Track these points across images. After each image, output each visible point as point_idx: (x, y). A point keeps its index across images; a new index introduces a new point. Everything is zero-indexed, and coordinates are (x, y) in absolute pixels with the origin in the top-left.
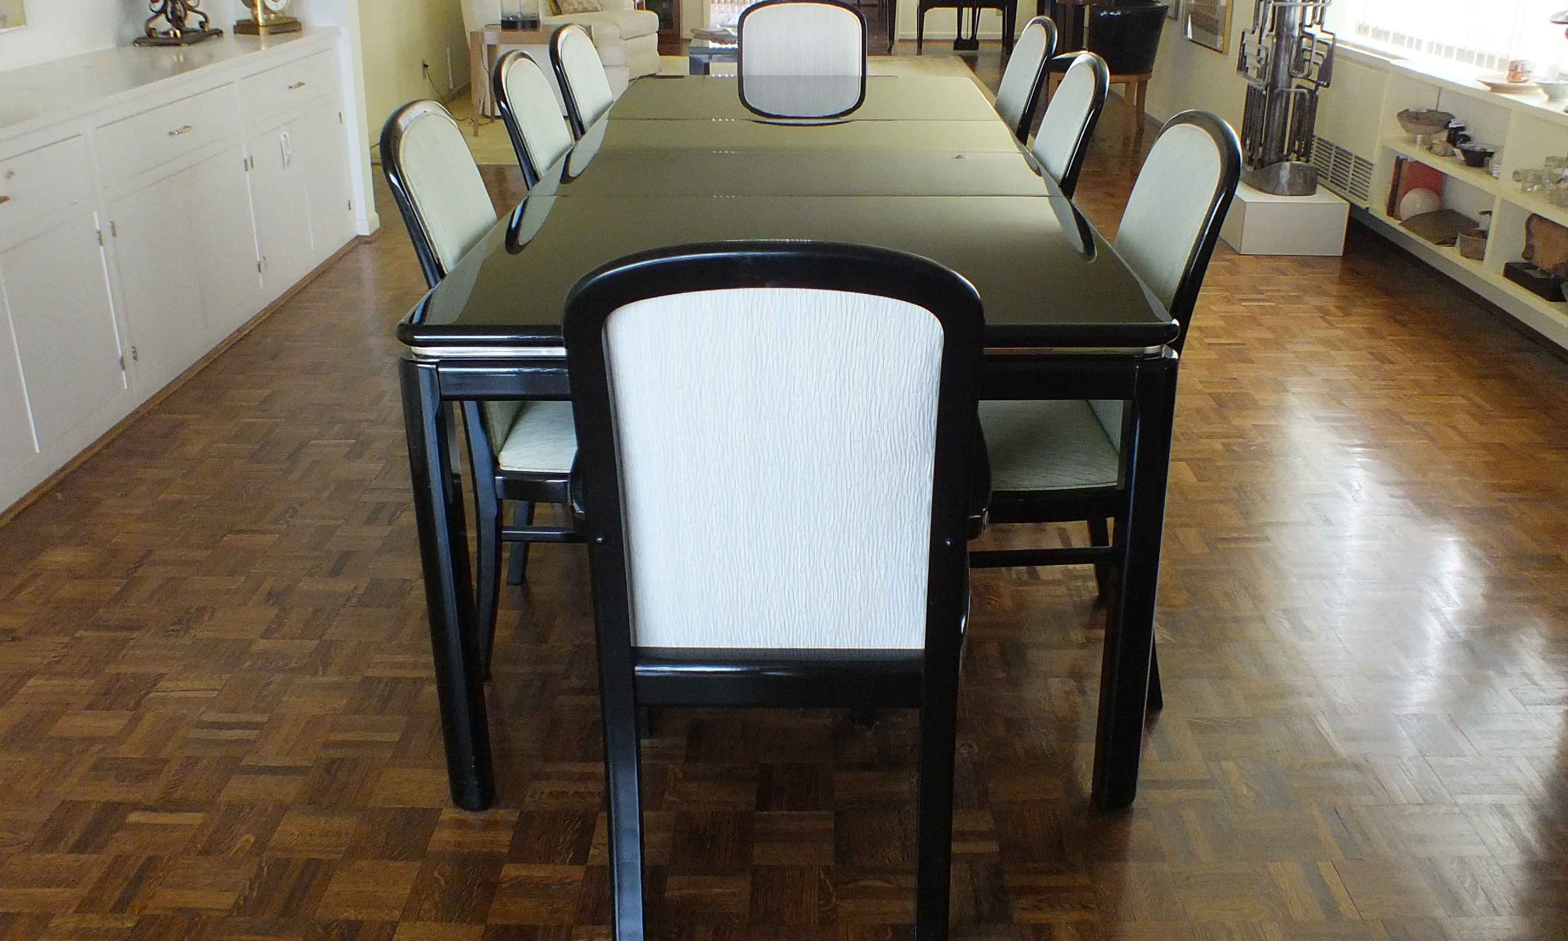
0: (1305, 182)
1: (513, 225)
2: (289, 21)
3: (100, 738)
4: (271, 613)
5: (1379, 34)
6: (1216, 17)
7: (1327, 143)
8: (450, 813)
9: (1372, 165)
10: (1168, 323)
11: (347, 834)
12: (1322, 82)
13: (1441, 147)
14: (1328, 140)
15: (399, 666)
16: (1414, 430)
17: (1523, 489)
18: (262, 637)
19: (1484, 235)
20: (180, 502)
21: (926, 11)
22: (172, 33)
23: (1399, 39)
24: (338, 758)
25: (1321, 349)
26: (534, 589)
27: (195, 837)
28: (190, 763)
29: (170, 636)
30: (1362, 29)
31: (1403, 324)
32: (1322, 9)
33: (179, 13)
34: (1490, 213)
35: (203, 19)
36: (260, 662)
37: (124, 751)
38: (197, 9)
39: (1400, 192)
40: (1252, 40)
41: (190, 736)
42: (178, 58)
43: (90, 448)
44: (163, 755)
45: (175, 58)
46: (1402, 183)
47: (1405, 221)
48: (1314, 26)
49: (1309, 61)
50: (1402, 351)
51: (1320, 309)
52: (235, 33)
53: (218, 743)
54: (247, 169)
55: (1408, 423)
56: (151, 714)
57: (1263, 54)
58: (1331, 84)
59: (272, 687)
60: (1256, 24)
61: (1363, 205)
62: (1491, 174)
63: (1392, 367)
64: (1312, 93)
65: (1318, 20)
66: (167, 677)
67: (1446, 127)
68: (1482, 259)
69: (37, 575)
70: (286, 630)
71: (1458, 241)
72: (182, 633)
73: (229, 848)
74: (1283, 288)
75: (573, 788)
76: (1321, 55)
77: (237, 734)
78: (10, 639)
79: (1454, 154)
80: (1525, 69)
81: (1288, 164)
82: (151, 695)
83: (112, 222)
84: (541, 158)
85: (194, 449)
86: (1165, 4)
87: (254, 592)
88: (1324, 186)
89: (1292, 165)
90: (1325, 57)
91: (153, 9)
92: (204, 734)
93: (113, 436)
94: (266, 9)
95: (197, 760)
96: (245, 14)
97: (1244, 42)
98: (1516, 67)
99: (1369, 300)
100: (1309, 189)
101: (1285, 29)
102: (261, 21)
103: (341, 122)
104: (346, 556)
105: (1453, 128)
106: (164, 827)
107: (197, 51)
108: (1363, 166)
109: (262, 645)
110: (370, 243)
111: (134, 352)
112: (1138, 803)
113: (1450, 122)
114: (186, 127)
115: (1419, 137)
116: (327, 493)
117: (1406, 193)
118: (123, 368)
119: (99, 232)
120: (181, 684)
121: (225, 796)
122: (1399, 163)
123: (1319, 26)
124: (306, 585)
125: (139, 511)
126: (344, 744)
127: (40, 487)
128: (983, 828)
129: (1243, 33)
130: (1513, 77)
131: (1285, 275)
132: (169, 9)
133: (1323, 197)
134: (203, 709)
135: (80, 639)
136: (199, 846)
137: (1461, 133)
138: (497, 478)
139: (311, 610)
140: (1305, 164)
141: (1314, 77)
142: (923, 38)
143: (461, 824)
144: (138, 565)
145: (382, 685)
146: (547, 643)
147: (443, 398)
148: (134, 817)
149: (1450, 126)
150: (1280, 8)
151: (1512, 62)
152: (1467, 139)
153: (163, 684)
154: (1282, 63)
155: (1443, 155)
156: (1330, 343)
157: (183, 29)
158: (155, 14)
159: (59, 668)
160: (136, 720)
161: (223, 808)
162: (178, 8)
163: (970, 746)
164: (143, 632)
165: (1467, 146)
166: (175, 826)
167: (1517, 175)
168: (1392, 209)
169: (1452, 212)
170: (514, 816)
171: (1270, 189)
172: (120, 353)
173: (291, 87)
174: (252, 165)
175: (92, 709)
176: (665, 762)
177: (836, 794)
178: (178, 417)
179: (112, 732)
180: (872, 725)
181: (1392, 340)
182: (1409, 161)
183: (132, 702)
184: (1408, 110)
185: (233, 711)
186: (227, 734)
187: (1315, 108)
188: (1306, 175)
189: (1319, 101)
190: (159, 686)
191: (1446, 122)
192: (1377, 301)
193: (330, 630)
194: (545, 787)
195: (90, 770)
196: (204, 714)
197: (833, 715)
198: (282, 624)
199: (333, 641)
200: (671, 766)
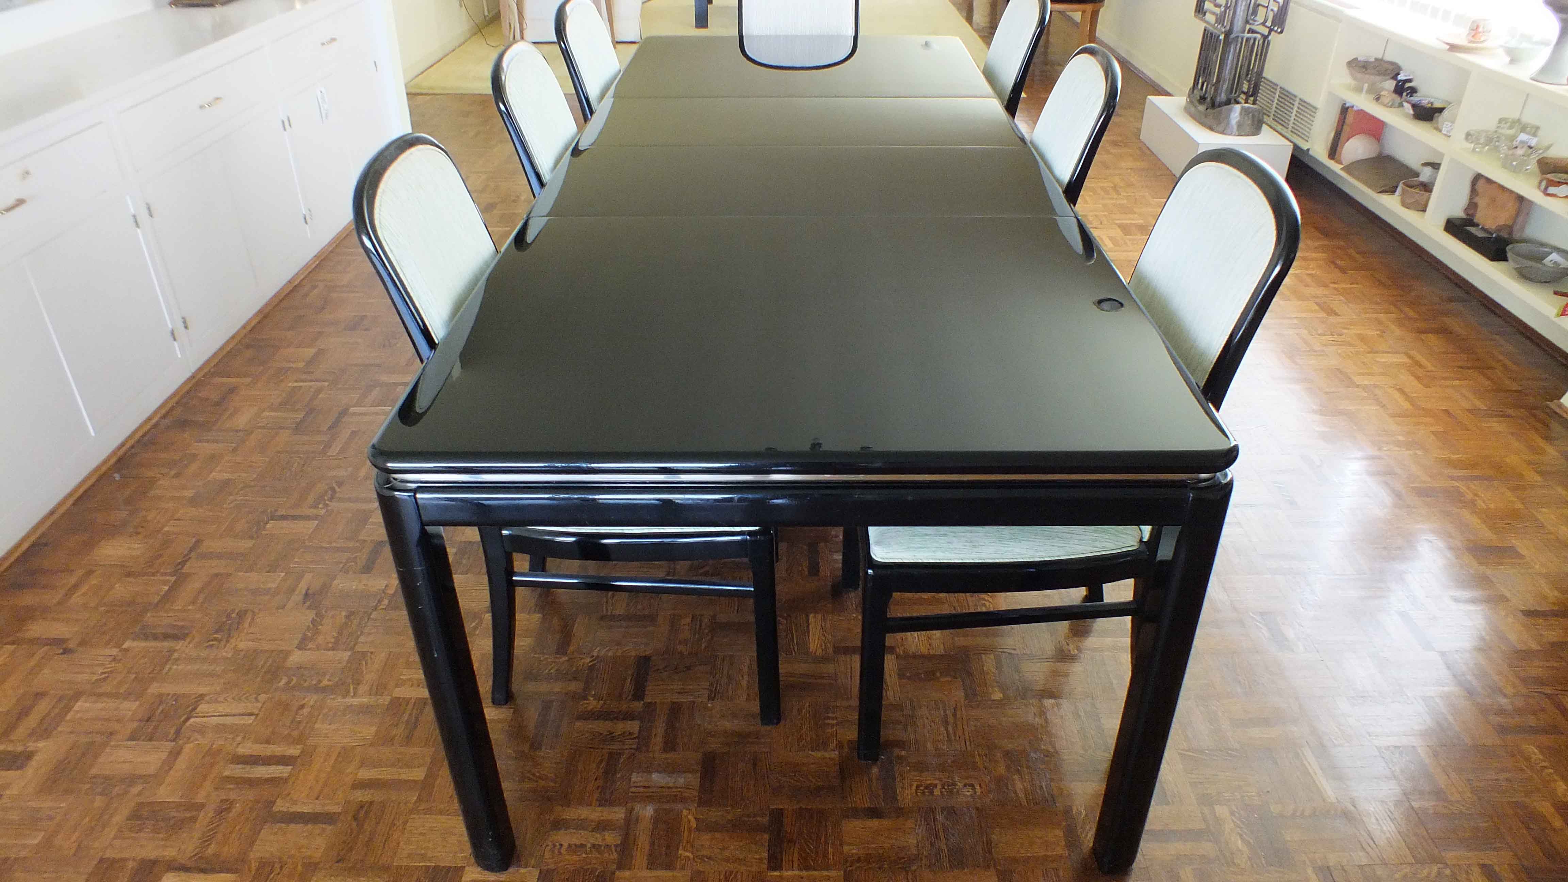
0: (1253, 123)
3: (140, 777)
4: (307, 618)
7: (1274, 84)
8: (471, 874)
9: (1316, 108)
12: (1276, 29)
13: (1388, 99)
14: (1273, 80)
16: (1366, 394)
17: (1473, 465)
18: (299, 648)
19: (1427, 188)
20: (226, 483)
24: (367, 802)
28: (223, 809)
29: (212, 646)
31: (1343, 271)
34: (1436, 167)
36: (295, 680)
37: (163, 794)
39: (1344, 136)
41: (226, 773)
43: (150, 419)
44: (200, 799)
46: (1346, 129)
47: (1346, 166)
49: (1266, 8)
50: (1345, 301)
53: (251, 783)
54: (285, 129)
55: (1358, 386)
56: (191, 745)
58: (1284, 33)
59: (306, 711)
61: (1304, 146)
62: (1440, 131)
63: (1337, 319)
64: (1265, 37)
66: (207, 698)
67: (1395, 77)
68: (1424, 212)
69: (90, 573)
70: (320, 639)
71: (1399, 190)
72: (223, 643)
75: (590, 840)
76: (1277, 2)
77: (270, 771)
78: (61, 651)
79: (1400, 107)
80: (1486, 30)
81: (1238, 107)
82: (192, 720)
83: (147, 204)
85: (244, 418)
87: (293, 591)
88: (1267, 125)
89: (1243, 108)
90: (1281, 4)
92: (238, 771)
93: (169, 406)
95: (232, 803)
98: (1478, 27)
100: (1256, 129)
103: (377, 70)
105: (1401, 81)
108: (1308, 109)
109: (297, 658)
111: (185, 322)
113: (1398, 74)
114: (216, 99)
115: (1366, 86)
117: (1348, 140)
118: (175, 339)
119: (134, 217)
120: (220, 708)
121: (256, 854)
122: (1345, 110)
124: (344, 583)
125: (191, 493)
126: (370, 784)
127: (98, 468)
130: (1472, 39)
133: (1268, 137)
134: (239, 739)
135: (126, 650)
137: (1408, 85)
139: (344, 614)
140: (1253, 106)
141: (1269, 23)
144: (183, 563)
145: (410, 706)
148: (168, 879)
149: (1399, 78)
151: (1473, 22)
152: (1413, 91)
153: (203, 707)
154: (1239, 9)
155: (1391, 107)
159: (107, 688)
160: (176, 754)
161: (254, 865)
164: (188, 640)
165: (1415, 99)
167: (1470, 136)
168: (1333, 153)
169: (1392, 159)
170: (535, 874)
171: (1220, 129)
172: (170, 326)
173: (323, 44)
174: (290, 125)
175: (134, 740)
176: (678, 806)
177: (846, 848)
178: (232, 380)
179: (152, 770)
180: (877, 760)
181: (1335, 289)
182: (1355, 108)
183: (172, 731)
184: (1357, 59)
185: (268, 742)
186: (261, 772)
187: (1267, 52)
188: (1253, 116)
189: (1271, 44)
190: (198, 709)
191: (1393, 71)
192: (1317, 244)
193: (362, 639)
194: (566, 838)
195: (129, 819)
196: (240, 746)
197: (840, 746)
198: (317, 632)
199: (364, 653)
200: (685, 812)
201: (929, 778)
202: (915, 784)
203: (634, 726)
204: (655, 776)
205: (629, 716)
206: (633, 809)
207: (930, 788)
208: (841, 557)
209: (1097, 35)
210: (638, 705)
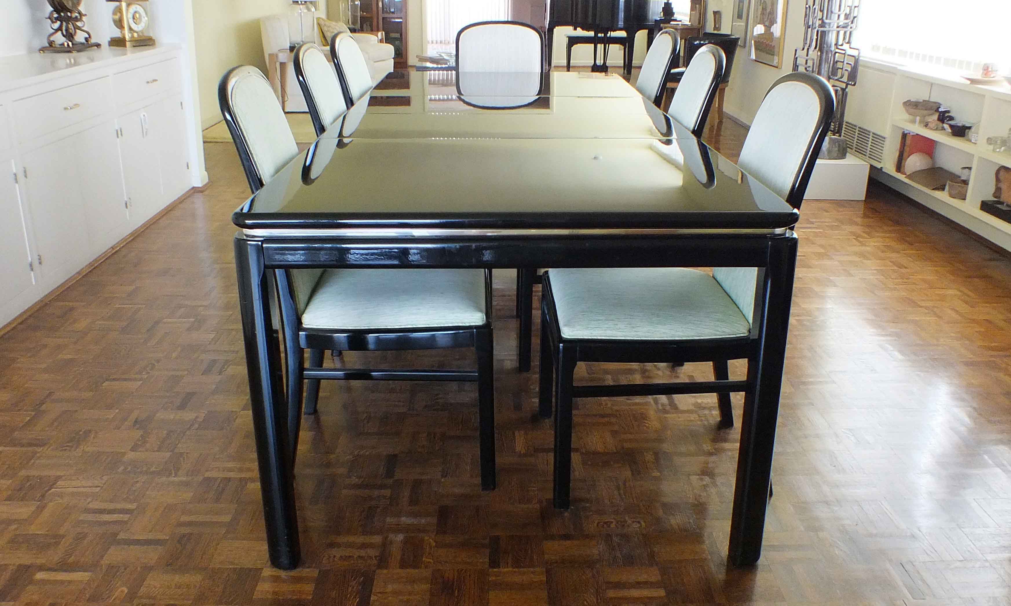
0: (839, 150)
1: (307, 164)
2: (148, 38)
3: (15, 520)
4: (137, 434)
5: (888, 51)
6: (773, 44)
7: (852, 125)
8: (268, 572)
9: (885, 138)
10: (791, 211)
11: (195, 586)
12: (850, 83)
13: (934, 125)
14: (853, 123)
15: (230, 470)
16: (927, 311)
18: (132, 450)
19: (966, 182)
20: (72, 360)
21: (572, 46)
22: (66, 44)
23: (903, 53)
24: (188, 533)
25: (857, 259)
26: (323, 418)
27: (85, 589)
28: (79, 538)
29: (65, 450)
30: (875, 48)
31: (911, 243)
32: (851, 33)
33: (71, 31)
34: (970, 168)
35: (87, 36)
36: (130, 468)
37: (33, 529)
38: (83, 28)
39: (905, 155)
40: (802, 54)
41: (81, 518)
42: (70, 61)
43: (10, 323)
44: (61, 532)
45: (68, 61)
46: (907, 149)
47: (908, 175)
48: (845, 44)
49: (842, 69)
50: (912, 260)
51: (853, 233)
52: (109, 45)
53: (101, 524)
54: (118, 137)
55: (921, 307)
56: (53, 503)
57: (810, 63)
58: (856, 85)
59: (139, 484)
60: (805, 44)
61: (879, 166)
62: (970, 141)
63: (908, 270)
64: (843, 90)
65: (847, 41)
66: (64, 478)
67: (937, 110)
68: (965, 199)
70: (148, 445)
71: (947, 188)
72: (74, 448)
73: (109, 597)
74: (827, 220)
75: (357, 553)
76: (850, 64)
77: (115, 517)
79: (943, 129)
80: (993, 69)
82: (52, 491)
83: (24, 168)
84: (327, 117)
85: (82, 325)
86: (737, 37)
87: (125, 419)
88: (850, 153)
89: (830, 139)
90: (853, 65)
91: (53, 28)
92: (90, 517)
93: (25, 317)
94: (130, 29)
95: (85, 536)
96: (117, 33)
97: (797, 56)
98: (988, 68)
99: (885, 228)
100: (842, 154)
101: (825, 46)
102: (127, 38)
103: (182, 108)
104: (190, 396)
105: (941, 112)
106: (62, 582)
107: (83, 56)
108: (879, 139)
109: (131, 455)
110: (202, 192)
111: (40, 259)
112: (761, 561)
113: (940, 107)
114: (75, 105)
115: (918, 118)
116: (174, 355)
117: (909, 156)
118: (32, 270)
119: (15, 175)
120: (74, 483)
121: (105, 561)
122: (904, 136)
123: (849, 44)
124: (160, 415)
125: (44, 366)
126: (190, 524)
128: (653, 579)
129: (796, 50)
130: (985, 74)
131: (827, 212)
132: (64, 28)
133: (851, 160)
134: (89, 500)
136: (87, 595)
137: (947, 115)
138: (300, 333)
139: (165, 432)
140: (839, 138)
141: (845, 79)
142: (571, 65)
143: (276, 579)
144: (42, 403)
145: (217, 483)
146: (334, 453)
147: (266, 267)
148: (40, 576)
149: (940, 110)
150: (822, 32)
151: (985, 64)
152: (951, 118)
153: (61, 483)
154: (823, 70)
155: (936, 130)
156: (863, 255)
157: (74, 42)
158: (53, 31)
160: (41, 508)
161: (104, 567)
162: (70, 27)
163: (639, 522)
164: (47, 446)
165: (952, 123)
166: (70, 582)
167: (990, 141)
168: (899, 168)
169: (941, 169)
170: (315, 573)
172: (30, 259)
173: (148, 82)
174: (121, 134)
175: (10, 501)
176: (421, 535)
177: (546, 556)
178: (71, 304)
179: (25, 516)
180: (568, 508)
181: (905, 254)
182: (911, 134)
183: (39, 495)
184: (910, 100)
185: (111, 501)
186: (106, 517)
187: (846, 99)
188: (839, 145)
189: (848, 95)
190: (57, 484)
191: (936, 107)
192: (890, 229)
193: (180, 445)
194: (337, 553)
195: (9, 542)
196: (90, 504)
197: (540, 502)
198: (145, 442)
199: (181, 454)
200: (426, 538)
201: (606, 518)
202: (596, 522)
203: (387, 492)
204: (403, 519)
205: (382, 487)
206: (387, 537)
207: (608, 524)
208: (538, 401)
209: (724, 110)
210: (390, 481)
